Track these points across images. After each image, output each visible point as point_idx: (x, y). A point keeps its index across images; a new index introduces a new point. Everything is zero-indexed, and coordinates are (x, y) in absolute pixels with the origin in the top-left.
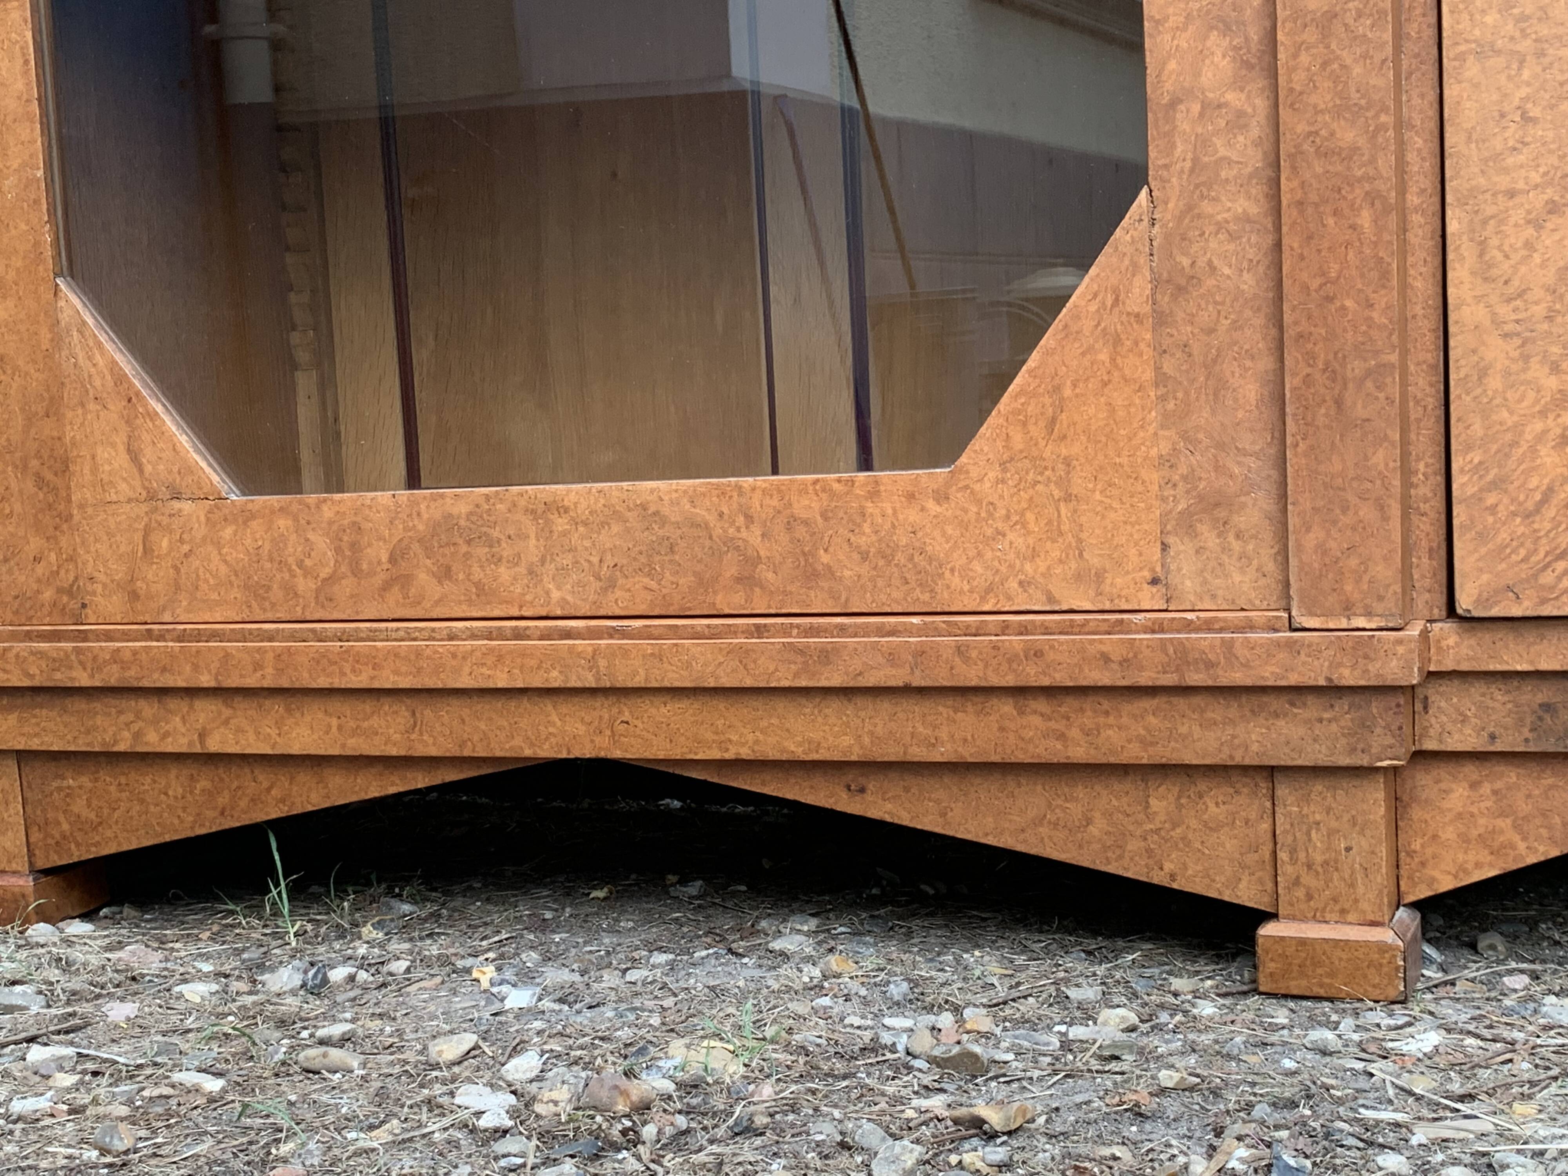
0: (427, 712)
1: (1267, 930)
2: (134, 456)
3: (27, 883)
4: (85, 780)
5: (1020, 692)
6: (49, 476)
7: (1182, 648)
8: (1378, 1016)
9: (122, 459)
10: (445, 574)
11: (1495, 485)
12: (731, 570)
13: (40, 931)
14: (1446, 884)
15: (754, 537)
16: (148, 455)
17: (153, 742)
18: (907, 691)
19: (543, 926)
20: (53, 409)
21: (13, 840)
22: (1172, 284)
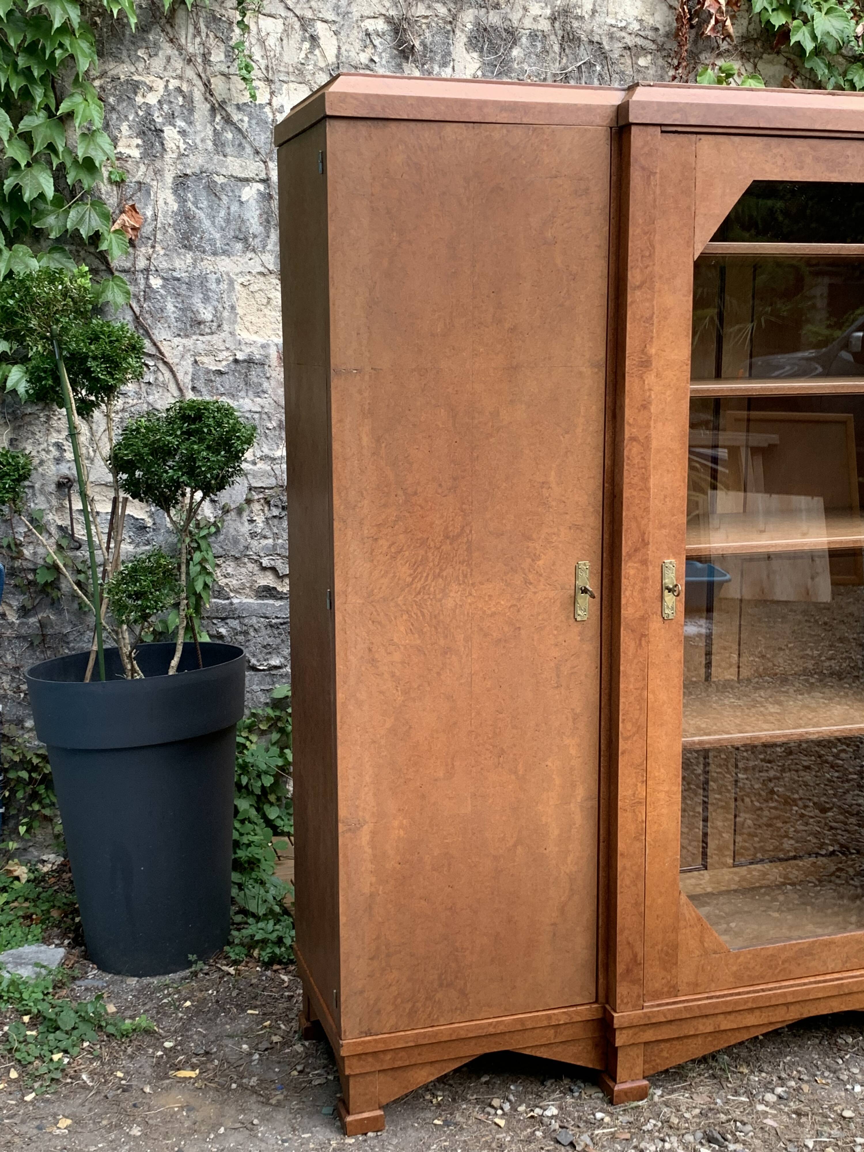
2: (702, 942)
3: (645, 1082)
4: (668, 1045)
6: (670, 951)
9: (697, 944)
16: (706, 941)
17: (700, 1030)
20: (675, 930)
21: (639, 1070)
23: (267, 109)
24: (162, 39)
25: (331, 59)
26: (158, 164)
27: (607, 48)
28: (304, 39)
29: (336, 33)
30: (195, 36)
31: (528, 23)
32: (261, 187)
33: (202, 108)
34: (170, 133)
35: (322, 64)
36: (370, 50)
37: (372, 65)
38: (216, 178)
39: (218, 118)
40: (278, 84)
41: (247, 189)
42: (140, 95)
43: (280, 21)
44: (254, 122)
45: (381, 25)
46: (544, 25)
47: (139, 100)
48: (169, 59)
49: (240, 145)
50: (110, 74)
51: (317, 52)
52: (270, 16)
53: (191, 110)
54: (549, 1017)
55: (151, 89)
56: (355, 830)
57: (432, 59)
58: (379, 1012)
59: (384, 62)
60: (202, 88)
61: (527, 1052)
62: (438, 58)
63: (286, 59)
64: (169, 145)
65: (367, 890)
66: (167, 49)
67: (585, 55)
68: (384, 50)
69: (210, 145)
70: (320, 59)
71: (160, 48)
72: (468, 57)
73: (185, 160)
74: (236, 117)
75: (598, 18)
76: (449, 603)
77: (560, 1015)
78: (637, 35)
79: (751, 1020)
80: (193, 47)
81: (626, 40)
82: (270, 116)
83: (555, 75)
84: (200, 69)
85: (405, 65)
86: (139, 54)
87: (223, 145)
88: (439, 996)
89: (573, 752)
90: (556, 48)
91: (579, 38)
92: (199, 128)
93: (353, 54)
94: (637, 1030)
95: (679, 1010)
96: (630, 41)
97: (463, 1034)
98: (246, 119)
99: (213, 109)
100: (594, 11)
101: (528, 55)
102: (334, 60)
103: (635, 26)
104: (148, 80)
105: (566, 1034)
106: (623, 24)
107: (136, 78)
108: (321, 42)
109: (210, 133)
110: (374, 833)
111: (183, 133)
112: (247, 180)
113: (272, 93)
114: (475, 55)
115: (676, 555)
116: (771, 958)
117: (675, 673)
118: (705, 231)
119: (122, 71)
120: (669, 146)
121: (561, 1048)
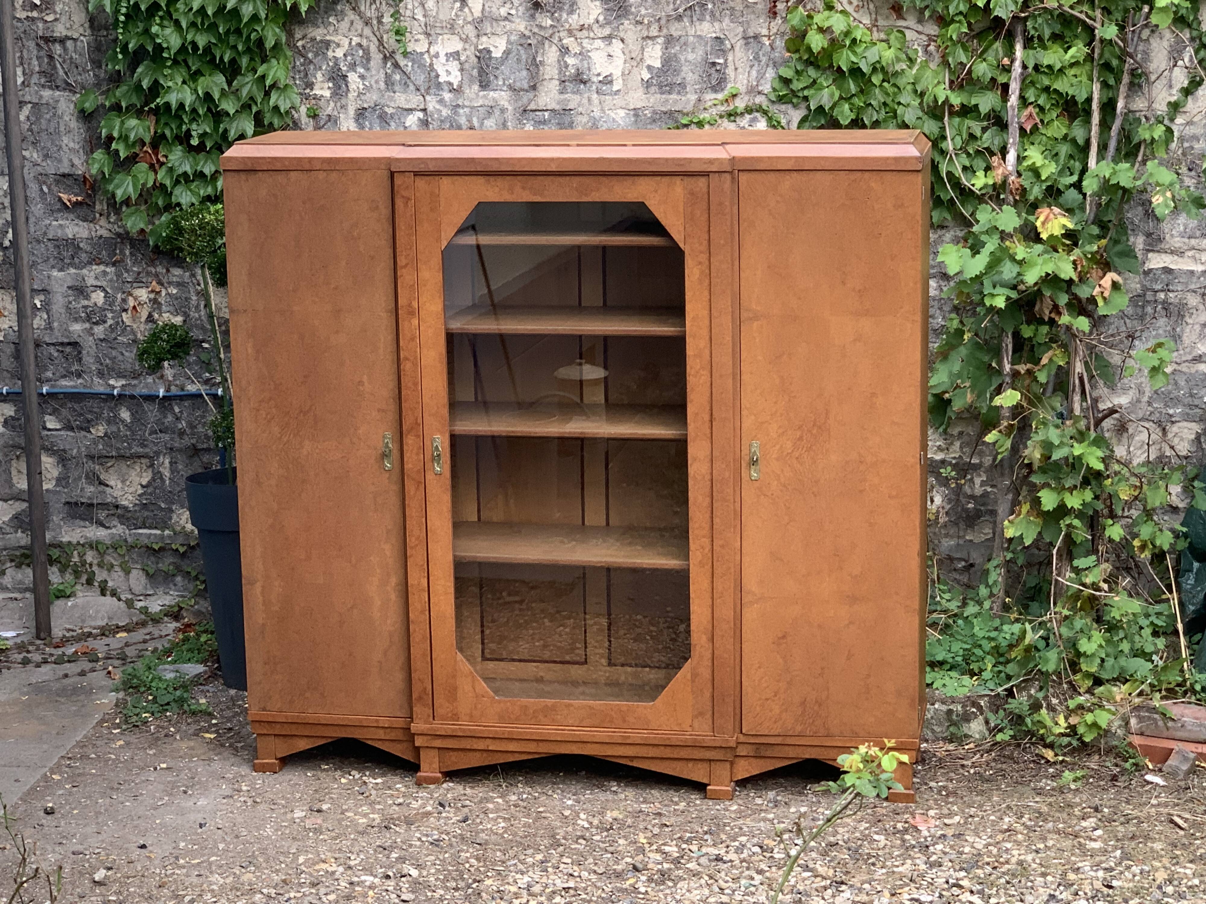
0: (541, 744)
1: (709, 787)
2: (473, 688)
3: (440, 775)
4: (455, 753)
5: (666, 746)
6: (451, 691)
7: (695, 740)
8: (727, 803)
9: (470, 689)
10: (547, 716)
11: (749, 712)
12: (607, 719)
14: (741, 777)
15: (612, 713)
16: (476, 688)
17: (475, 747)
18: (643, 744)
20: (454, 677)
21: (436, 766)
22: (695, 675)
23: (426, 56)
24: (347, 8)
25: (477, 14)
26: (343, 101)
30: (371, 4)
32: (421, 115)
33: (376, 58)
34: (352, 77)
35: (469, 19)
36: (508, 5)
37: (510, 17)
38: (386, 109)
39: (389, 64)
40: (434, 37)
41: (411, 116)
42: (331, 50)
44: (416, 66)
47: (330, 54)
48: (352, 23)
49: (405, 83)
50: (309, 36)
51: (466, 10)
53: (368, 60)
54: (377, 721)
55: (338, 45)
56: (252, 583)
57: (561, 9)
58: (270, 698)
59: (520, 13)
60: (377, 43)
61: (368, 742)
62: (566, 7)
63: (441, 17)
64: (352, 86)
65: (261, 621)
66: (351, 15)
68: (521, 5)
69: (382, 85)
70: (469, 14)
71: (346, 15)
73: (363, 98)
74: (402, 62)
76: (305, 452)
77: (385, 722)
80: (370, 13)
82: (428, 60)
83: (668, 15)
84: (376, 28)
85: (537, 15)
86: (331, 20)
87: (393, 84)
88: (308, 695)
92: (374, 72)
93: (494, 9)
94: (430, 737)
95: (456, 729)
98: (410, 64)
99: (385, 56)
102: (480, 15)
104: (335, 39)
105: (392, 735)
107: (328, 38)
108: (470, 3)
109: (383, 76)
110: (263, 587)
111: (362, 77)
112: (411, 110)
113: (430, 43)
115: (441, 433)
116: (525, 708)
117: (445, 509)
118: (448, 233)
119: (318, 33)
120: (421, 183)
121: (391, 744)
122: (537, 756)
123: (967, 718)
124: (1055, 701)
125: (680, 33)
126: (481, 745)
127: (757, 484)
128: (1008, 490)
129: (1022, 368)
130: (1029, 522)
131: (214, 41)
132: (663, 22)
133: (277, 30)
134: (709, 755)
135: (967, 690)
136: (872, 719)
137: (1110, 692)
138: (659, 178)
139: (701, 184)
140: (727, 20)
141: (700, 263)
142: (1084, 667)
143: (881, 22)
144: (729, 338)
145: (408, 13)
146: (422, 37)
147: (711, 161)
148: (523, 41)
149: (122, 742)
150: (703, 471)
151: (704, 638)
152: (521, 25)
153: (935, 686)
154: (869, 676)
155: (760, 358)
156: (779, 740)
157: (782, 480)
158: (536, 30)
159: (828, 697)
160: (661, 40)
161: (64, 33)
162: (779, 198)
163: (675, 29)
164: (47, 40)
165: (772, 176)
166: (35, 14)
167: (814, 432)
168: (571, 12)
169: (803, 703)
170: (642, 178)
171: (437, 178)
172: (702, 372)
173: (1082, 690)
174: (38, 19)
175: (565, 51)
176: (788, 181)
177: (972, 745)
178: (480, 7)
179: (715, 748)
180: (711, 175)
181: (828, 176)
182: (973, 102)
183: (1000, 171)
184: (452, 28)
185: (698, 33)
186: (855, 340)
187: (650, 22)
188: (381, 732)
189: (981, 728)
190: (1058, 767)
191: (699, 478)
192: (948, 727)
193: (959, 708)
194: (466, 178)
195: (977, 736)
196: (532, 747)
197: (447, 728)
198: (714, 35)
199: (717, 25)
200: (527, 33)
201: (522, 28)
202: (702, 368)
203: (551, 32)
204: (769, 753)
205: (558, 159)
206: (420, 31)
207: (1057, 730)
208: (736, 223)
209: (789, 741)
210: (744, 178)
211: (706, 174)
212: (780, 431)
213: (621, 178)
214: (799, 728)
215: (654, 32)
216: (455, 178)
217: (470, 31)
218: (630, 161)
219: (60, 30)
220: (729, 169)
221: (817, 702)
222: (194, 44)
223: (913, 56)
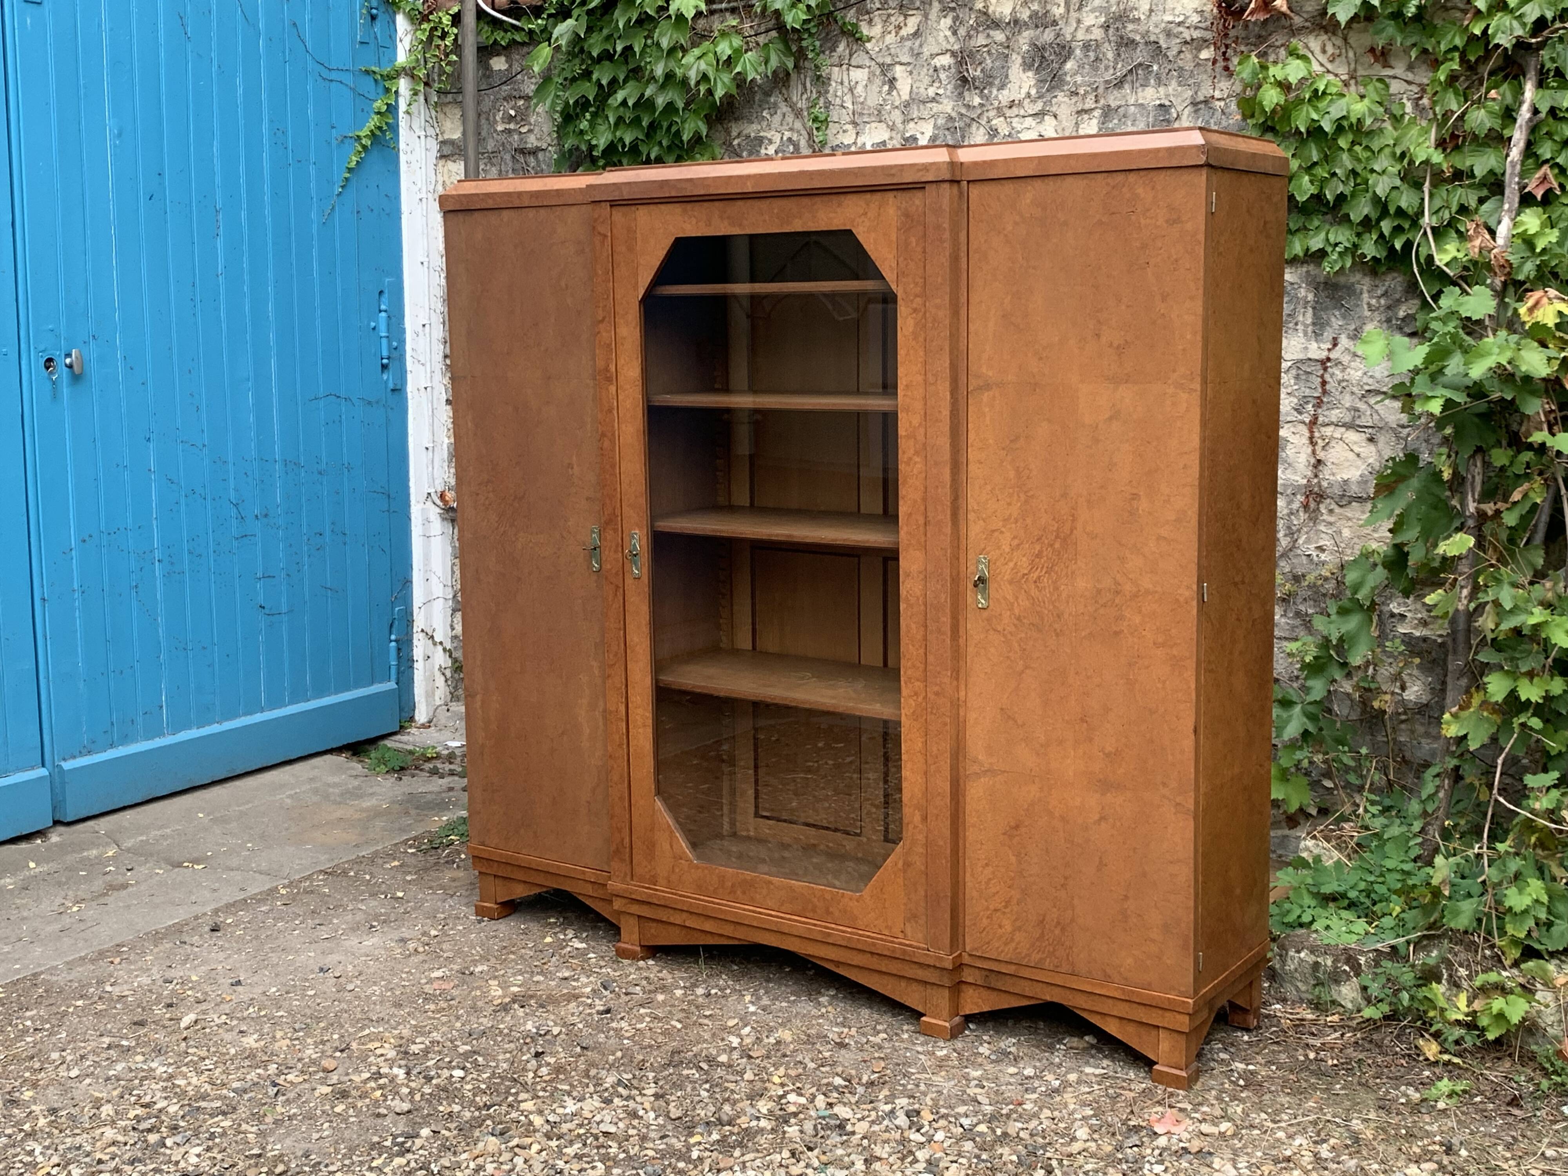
0: (739, 928)
1: (924, 1019)
3: (639, 949)
4: (655, 925)
5: (872, 953)
6: (650, 847)
7: (905, 951)
8: (939, 1044)
9: (668, 847)
10: (744, 893)
11: (975, 924)
12: (810, 907)
13: (641, 963)
14: (968, 1012)
15: (816, 900)
16: (675, 846)
17: (672, 920)
18: (846, 947)
19: (768, 980)
20: (652, 830)
21: (636, 937)
22: (907, 865)
23: (853, 148)
24: (780, 99)
25: (905, 96)
27: (1164, 46)
28: (884, 84)
29: (911, 73)
30: (802, 94)
31: (1080, 35)
35: (897, 103)
36: (936, 84)
37: (938, 98)
40: (862, 126)
42: (763, 148)
43: (867, 70)
45: (946, 60)
46: (1098, 34)
47: (763, 151)
48: (784, 115)
50: (745, 132)
51: (895, 93)
52: (858, 67)
54: (584, 873)
55: (771, 142)
56: (472, 696)
57: (991, 84)
58: (488, 831)
59: (948, 93)
60: (807, 136)
61: (580, 898)
62: (997, 82)
63: (870, 102)
65: (481, 741)
66: (784, 108)
67: (1140, 55)
68: (949, 83)
70: (897, 98)
71: (778, 108)
72: (1024, 76)
75: (1154, 18)
76: (520, 545)
77: (589, 875)
78: (1196, 28)
79: (708, 926)
80: (802, 104)
81: (1184, 35)
83: (1107, 82)
84: (806, 121)
85: (966, 94)
86: (764, 114)
88: (522, 831)
89: (596, 672)
90: (1110, 55)
91: (1134, 40)
93: (922, 90)
94: (627, 901)
95: (650, 895)
96: (1187, 35)
97: (534, 866)
100: (1151, 11)
101: (1081, 66)
102: (907, 98)
103: (1195, 19)
104: (768, 134)
105: (600, 893)
106: (1181, 18)
107: (762, 134)
108: (898, 85)
110: (482, 702)
113: (857, 133)
114: (1030, 74)
115: (640, 528)
116: (722, 879)
117: (644, 622)
118: (645, 278)
119: (752, 129)
120: (618, 215)
121: (601, 904)
122: (736, 943)
123: (1336, 978)
124: (1463, 972)
125: (1118, 103)
126: (677, 919)
127: (985, 614)
128: (1462, 675)
129: (1489, 508)
130: (1481, 719)
131: (641, 137)
132: (1101, 90)
133: (700, 123)
134: (920, 974)
135: (1355, 937)
136: (1130, 961)
137: (1545, 971)
138: (868, 196)
139: (917, 202)
140: (1174, 83)
141: (915, 310)
142: (1510, 929)
143: (1361, 72)
144: (946, 412)
145: (838, 101)
146: (849, 127)
147: (926, 167)
148: (950, 125)
149: (396, 863)
150: (919, 593)
151: (917, 818)
152: (947, 106)
153: (1313, 927)
154: (1126, 897)
155: (991, 441)
156: (1011, 969)
157: (1017, 611)
158: (964, 111)
159: (1073, 920)
160: (1097, 113)
161: (536, 143)
162: (1017, 218)
163: (1114, 99)
164: (522, 151)
165: (1009, 187)
166: (512, 126)
167: (1057, 545)
168: (1002, 87)
169: (1042, 922)
170: (849, 196)
171: (633, 208)
172: (917, 459)
173: (1507, 963)
174: (515, 130)
175: (993, 132)
176: (1030, 193)
177: (1336, 1018)
178: (908, 89)
179: (929, 966)
180: (927, 186)
181: (1080, 183)
182: (1468, 163)
183: (1477, 242)
184: (879, 115)
185: (1140, 101)
186: (1111, 418)
187: (1086, 92)
188: (590, 886)
189: (1355, 994)
190: (1437, 1071)
191: (913, 600)
192: (1315, 986)
193: (1329, 963)
194: (662, 207)
195: (1350, 1006)
196: (728, 930)
197: (642, 892)
198: (1158, 102)
199: (1162, 90)
200: (954, 114)
201: (949, 109)
202: (917, 453)
203: (979, 111)
204: (999, 985)
205: (755, 176)
206: (848, 120)
207: (1454, 1016)
208: (963, 255)
209: (1026, 973)
210: (975, 191)
211: (919, 186)
212: (1016, 542)
213: (825, 198)
214: (1035, 957)
215: (1090, 103)
216: (652, 207)
217: (897, 116)
218: (832, 173)
219: (532, 141)
220: (948, 177)
221: (1058, 923)
222: (621, 139)
223: (1398, 113)
